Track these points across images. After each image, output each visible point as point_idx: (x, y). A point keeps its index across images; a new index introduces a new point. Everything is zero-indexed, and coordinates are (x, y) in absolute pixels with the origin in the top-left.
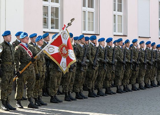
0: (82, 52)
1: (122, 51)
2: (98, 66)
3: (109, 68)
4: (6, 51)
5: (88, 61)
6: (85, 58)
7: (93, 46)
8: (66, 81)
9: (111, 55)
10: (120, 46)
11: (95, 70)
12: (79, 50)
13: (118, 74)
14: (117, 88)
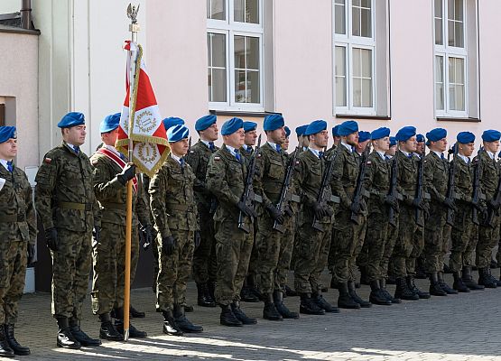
0: (319, 172)
1: (443, 168)
2: (366, 213)
3: (407, 220)
4: (66, 171)
5: (336, 199)
6: (327, 191)
7: (349, 154)
8: (264, 259)
9: (412, 179)
10: (437, 153)
11: (356, 224)
12: (309, 166)
13: (432, 237)
14: (432, 279)
